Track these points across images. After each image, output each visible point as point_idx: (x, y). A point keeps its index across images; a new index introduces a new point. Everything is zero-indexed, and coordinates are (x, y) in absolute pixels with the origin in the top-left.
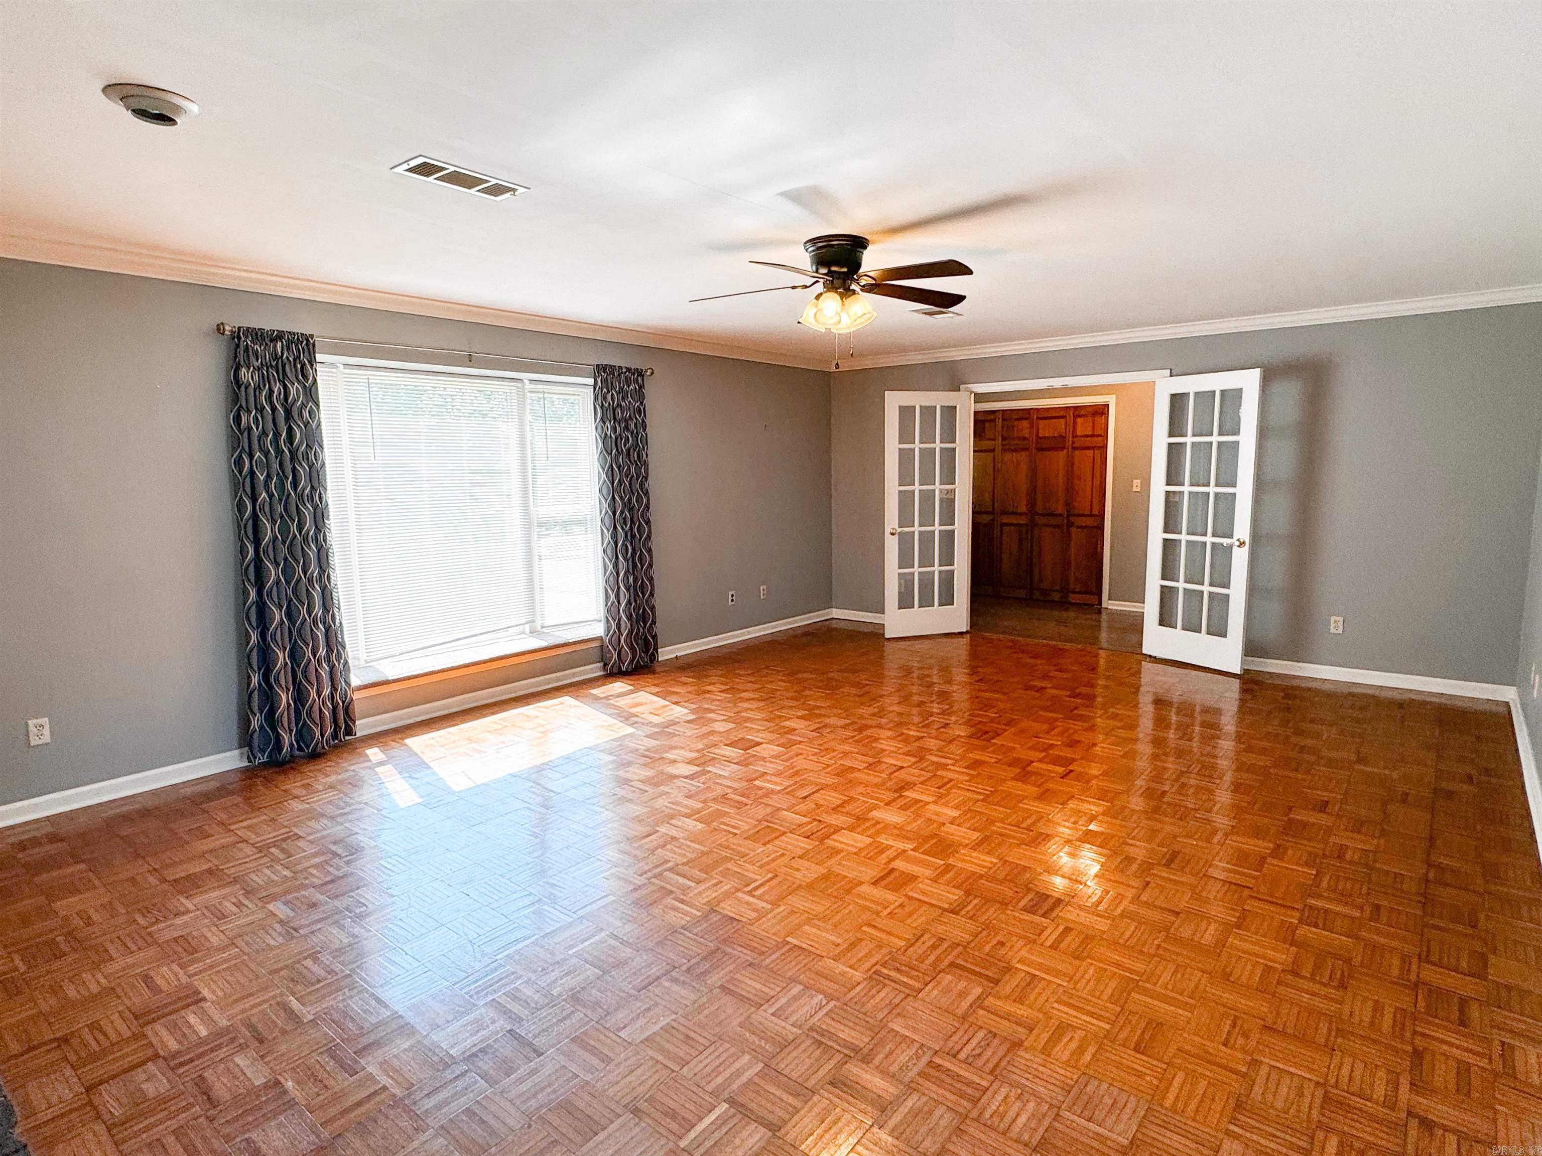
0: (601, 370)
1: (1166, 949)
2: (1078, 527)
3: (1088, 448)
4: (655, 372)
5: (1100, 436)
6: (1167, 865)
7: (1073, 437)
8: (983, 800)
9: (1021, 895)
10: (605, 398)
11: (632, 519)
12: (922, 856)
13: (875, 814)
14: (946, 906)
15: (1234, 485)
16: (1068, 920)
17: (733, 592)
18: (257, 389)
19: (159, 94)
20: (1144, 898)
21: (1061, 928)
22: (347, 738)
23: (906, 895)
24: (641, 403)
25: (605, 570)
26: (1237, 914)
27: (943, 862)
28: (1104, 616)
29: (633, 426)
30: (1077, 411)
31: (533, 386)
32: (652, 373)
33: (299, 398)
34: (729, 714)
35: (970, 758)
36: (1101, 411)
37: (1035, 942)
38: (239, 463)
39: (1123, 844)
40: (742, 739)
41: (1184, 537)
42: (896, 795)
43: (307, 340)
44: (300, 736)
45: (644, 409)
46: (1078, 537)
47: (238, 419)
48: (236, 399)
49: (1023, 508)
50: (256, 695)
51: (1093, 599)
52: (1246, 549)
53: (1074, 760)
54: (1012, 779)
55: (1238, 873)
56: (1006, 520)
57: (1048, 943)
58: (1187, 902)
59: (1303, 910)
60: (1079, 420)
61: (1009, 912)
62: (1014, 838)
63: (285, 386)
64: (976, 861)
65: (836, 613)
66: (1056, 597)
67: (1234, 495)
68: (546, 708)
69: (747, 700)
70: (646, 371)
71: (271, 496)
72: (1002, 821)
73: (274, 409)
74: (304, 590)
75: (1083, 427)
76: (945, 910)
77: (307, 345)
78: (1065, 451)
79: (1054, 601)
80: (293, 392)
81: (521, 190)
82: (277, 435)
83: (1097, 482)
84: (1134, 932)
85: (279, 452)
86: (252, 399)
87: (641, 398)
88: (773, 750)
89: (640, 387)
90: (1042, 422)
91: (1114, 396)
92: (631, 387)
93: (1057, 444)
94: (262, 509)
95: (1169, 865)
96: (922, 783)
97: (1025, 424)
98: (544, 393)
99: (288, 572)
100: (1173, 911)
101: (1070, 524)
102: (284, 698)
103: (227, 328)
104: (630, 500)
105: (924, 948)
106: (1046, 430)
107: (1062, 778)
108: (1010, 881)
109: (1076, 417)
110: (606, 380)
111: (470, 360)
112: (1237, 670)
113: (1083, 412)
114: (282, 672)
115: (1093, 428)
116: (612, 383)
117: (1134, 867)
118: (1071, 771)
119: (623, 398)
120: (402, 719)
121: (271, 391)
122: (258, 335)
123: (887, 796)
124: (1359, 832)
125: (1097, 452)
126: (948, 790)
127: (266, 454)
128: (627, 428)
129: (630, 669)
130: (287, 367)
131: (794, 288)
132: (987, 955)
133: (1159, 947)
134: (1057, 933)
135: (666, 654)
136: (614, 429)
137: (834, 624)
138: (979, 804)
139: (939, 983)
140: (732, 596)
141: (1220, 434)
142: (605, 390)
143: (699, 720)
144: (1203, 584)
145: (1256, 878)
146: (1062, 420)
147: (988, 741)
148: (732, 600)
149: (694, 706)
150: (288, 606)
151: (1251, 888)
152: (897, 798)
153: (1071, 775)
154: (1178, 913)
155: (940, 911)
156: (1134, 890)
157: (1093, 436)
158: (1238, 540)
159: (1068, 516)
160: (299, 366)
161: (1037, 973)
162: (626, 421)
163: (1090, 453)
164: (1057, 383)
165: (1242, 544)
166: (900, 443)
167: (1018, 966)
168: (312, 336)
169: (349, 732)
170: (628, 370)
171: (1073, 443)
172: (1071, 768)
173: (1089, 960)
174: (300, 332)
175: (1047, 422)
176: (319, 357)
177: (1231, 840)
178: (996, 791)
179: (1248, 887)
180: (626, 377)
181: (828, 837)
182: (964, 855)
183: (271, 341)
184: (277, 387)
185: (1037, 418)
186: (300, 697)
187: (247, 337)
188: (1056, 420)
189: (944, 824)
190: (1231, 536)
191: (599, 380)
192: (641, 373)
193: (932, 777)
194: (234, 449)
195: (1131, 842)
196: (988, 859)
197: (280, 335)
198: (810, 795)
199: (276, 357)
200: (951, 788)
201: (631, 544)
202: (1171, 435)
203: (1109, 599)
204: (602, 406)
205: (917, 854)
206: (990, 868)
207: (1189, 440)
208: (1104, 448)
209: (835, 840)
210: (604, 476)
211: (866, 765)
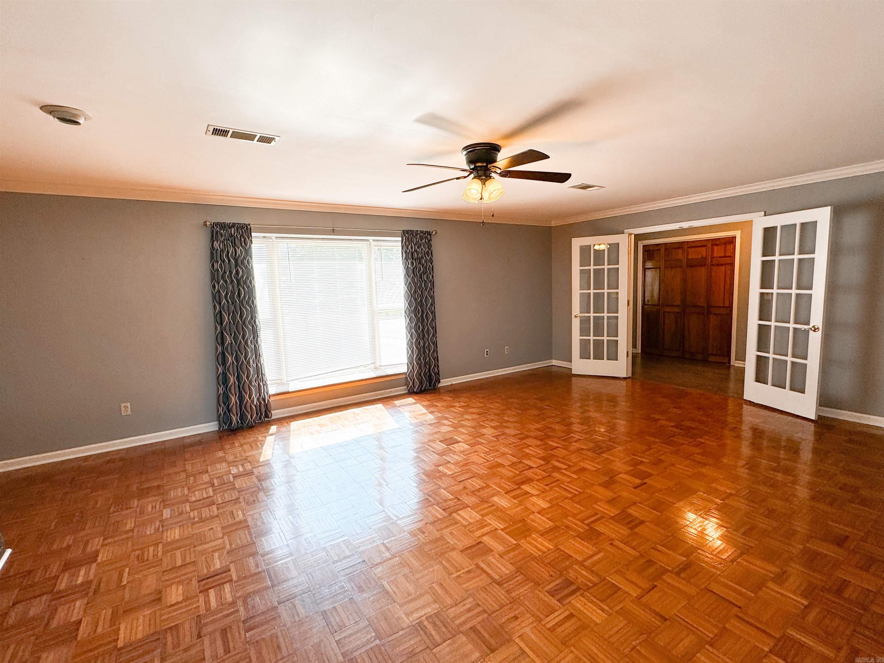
0: (405, 233)
1: (639, 652)
2: (715, 314)
3: (722, 265)
4: (438, 232)
5: (730, 257)
6: (678, 574)
7: (711, 258)
8: (571, 499)
9: (554, 578)
10: (407, 247)
11: (422, 311)
12: (505, 535)
13: (496, 499)
14: (497, 577)
15: (811, 288)
16: (575, 608)
17: (488, 350)
18: (222, 251)
19: (64, 109)
20: (644, 600)
21: (567, 613)
22: (266, 419)
23: (477, 564)
24: (430, 249)
25: (407, 338)
26: (716, 631)
27: (515, 542)
28: (732, 371)
29: (423, 261)
30: (715, 242)
31: (375, 243)
32: (436, 233)
33: (242, 255)
34: (454, 421)
35: (581, 466)
36: (732, 240)
37: (541, 620)
38: (214, 287)
39: (653, 548)
40: (451, 438)
41: (773, 324)
42: (517, 487)
43: (247, 227)
44: (241, 418)
45: (431, 253)
46: (714, 320)
47: (213, 266)
48: (212, 258)
49: (678, 303)
50: (221, 396)
51: (726, 360)
52: (819, 334)
53: (650, 475)
54: (599, 485)
55: (735, 590)
56: (668, 309)
57: (549, 626)
58: (678, 611)
59: (779, 640)
60: (715, 248)
61: (537, 592)
62: (575, 530)
63: (235, 250)
64: (539, 545)
65: (554, 362)
66: (700, 357)
67: (811, 295)
68: (367, 410)
69: (471, 413)
70: (433, 232)
71: (228, 302)
72: (574, 516)
73: (229, 260)
74: (243, 348)
75: (718, 252)
76: (494, 581)
77: (247, 229)
78: (706, 267)
79: (698, 360)
80: (238, 252)
81: (277, 139)
82: (231, 272)
83: (727, 287)
84: (620, 629)
85: (232, 281)
86: (219, 256)
87: (430, 246)
88: (463, 447)
89: (429, 241)
90: (690, 250)
91: (740, 231)
92: (423, 241)
93: (702, 263)
94: (223, 308)
95: (680, 573)
96: (537, 480)
97: (680, 251)
98: (381, 246)
99: (235, 338)
100: (661, 616)
101: (709, 313)
102: (233, 399)
103: (208, 223)
104: (421, 301)
105: (462, 610)
106: (693, 255)
107: (634, 488)
108: (552, 566)
109: (713, 245)
110: (408, 239)
111: (333, 232)
112: (813, 417)
113: (717, 243)
114: (233, 386)
115: (725, 252)
116: (411, 240)
117: (651, 570)
118: (645, 483)
119: (418, 247)
120: (297, 411)
121: (228, 252)
122: (223, 226)
123: (509, 486)
124: (867, 571)
125: (728, 267)
126: (551, 488)
127: (226, 282)
128: (420, 263)
129: (418, 391)
130: (236, 240)
131: (457, 178)
132: (500, 626)
133: (634, 648)
134: (562, 617)
135: (445, 382)
136: (412, 263)
137: (554, 369)
138: (566, 501)
139: (454, 642)
140: (487, 352)
141: (800, 253)
142: (407, 243)
143: (439, 423)
144: (787, 356)
145: (750, 599)
146: (704, 248)
147: (599, 454)
148: (487, 354)
149: (440, 415)
150: (236, 355)
151: (740, 608)
152: (517, 489)
153: (643, 487)
154: (666, 620)
155: (490, 581)
156: (639, 591)
157: (725, 257)
158: (814, 327)
159: (708, 308)
160: (243, 240)
161: (527, 650)
162: (420, 259)
163: (724, 267)
164: (685, 225)
165: (815, 330)
166: (581, 266)
167: (517, 640)
168: (249, 225)
169: (267, 416)
170: (422, 232)
171: (711, 261)
172: (646, 481)
173: (572, 649)
174: (243, 223)
175: (694, 249)
176: (253, 234)
177: (743, 559)
178: (584, 492)
179: (737, 606)
180: (420, 236)
181: (456, 512)
182: (533, 539)
183: (229, 228)
184: (231, 250)
185: (688, 247)
186: (241, 398)
187: (217, 227)
188: (700, 248)
189: (534, 512)
190: (808, 323)
191: (404, 238)
192: (429, 234)
193: (547, 476)
194: (212, 281)
195: (660, 547)
196: (547, 545)
197: (234, 225)
198: (463, 481)
199: (231, 236)
200: (554, 486)
201: (422, 324)
202: (764, 255)
203: (736, 360)
204: (406, 252)
205: (503, 533)
206: (544, 553)
207: (777, 258)
208: (733, 265)
209: (459, 515)
210: (406, 288)
211: (510, 463)
